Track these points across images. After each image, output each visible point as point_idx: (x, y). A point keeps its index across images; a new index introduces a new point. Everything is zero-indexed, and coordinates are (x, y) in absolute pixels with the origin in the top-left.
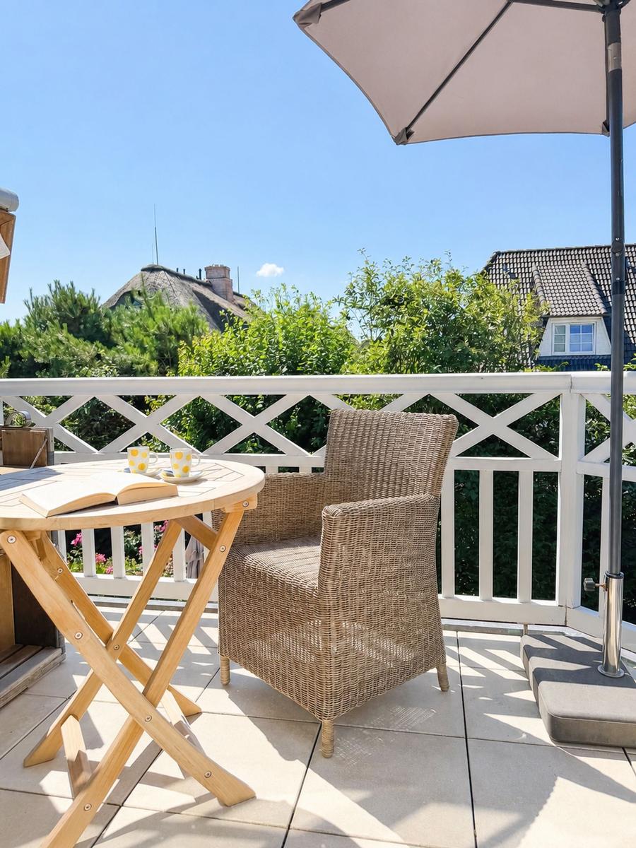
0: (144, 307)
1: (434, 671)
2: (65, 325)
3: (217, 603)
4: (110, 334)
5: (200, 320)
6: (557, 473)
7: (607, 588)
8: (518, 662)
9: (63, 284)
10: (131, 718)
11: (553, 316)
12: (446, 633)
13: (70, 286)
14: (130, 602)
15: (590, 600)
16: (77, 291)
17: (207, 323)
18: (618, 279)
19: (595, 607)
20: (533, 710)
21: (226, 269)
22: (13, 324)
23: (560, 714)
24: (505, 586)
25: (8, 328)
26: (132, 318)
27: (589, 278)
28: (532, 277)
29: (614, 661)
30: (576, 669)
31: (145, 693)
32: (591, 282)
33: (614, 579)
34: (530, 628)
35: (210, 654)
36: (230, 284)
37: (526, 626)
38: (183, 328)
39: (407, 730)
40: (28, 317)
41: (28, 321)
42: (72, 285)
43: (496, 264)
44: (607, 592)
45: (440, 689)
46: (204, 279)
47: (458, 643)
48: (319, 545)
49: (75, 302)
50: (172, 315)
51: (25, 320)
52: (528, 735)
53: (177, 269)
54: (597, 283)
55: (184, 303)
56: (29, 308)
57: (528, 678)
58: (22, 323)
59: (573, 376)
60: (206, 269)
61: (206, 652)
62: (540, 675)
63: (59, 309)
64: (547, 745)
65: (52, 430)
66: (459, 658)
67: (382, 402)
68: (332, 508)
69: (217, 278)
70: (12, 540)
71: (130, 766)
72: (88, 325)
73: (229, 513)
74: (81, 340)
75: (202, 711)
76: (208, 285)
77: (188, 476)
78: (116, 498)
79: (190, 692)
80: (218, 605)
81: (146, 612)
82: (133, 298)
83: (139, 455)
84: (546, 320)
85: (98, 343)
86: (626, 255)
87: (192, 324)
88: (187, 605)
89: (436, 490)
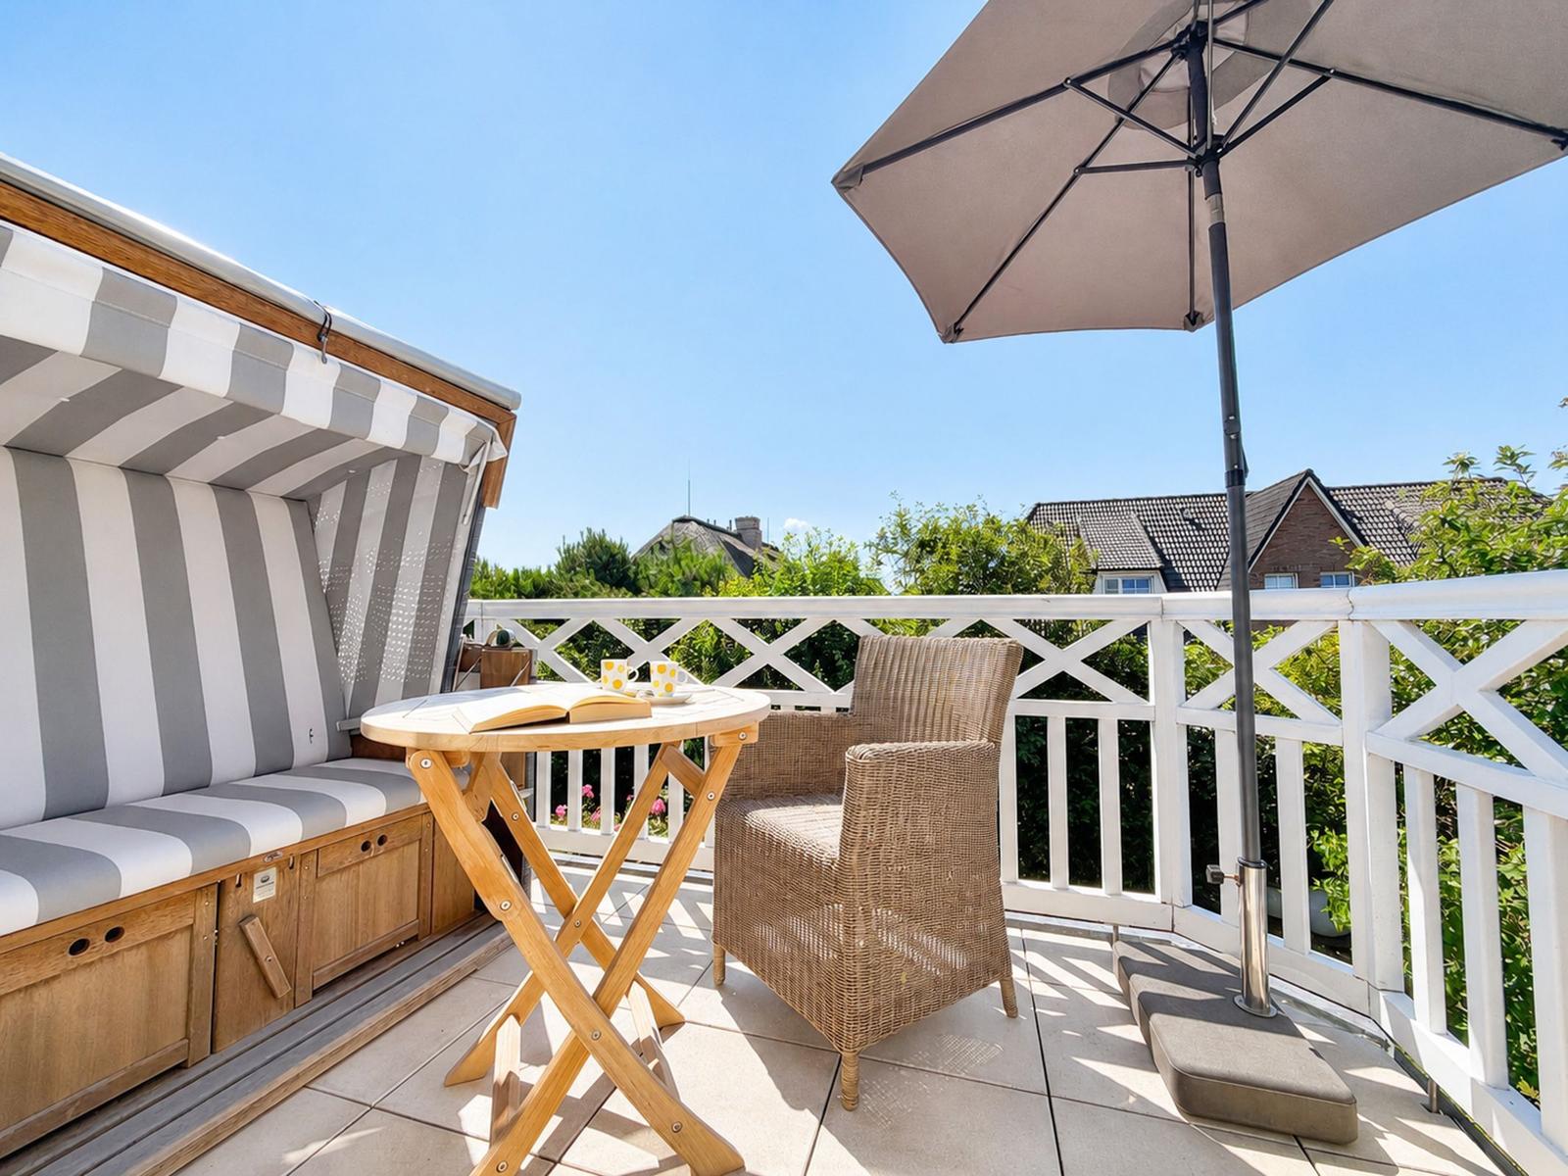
0: (672, 555)
1: (997, 985)
2: (591, 570)
3: (711, 872)
4: (636, 581)
5: (727, 567)
6: (1148, 723)
7: (1241, 880)
8: (1112, 979)
9: (595, 532)
10: (574, 1034)
11: (1103, 570)
12: (1011, 932)
13: (601, 534)
14: (599, 862)
15: (1206, 895)
16: (607, 538)
17: (734, 569)
18: (1236, 467)
19: (1215, 908)
20: (1145, 1057)
21: (756, 520)
22: (544, 571)
23: (1189, 1070)
24: (1085, 869)
25: (540, 575)
26: (659, 566)
27: (1141, 530)
29: (1260, 993)
30: (1203, 998)
31: (595, 997)
32: (1144, 534)
33: (1250, 869)
34: (1121, 930)
35: (704, 938)
36: (759, 535)
37: (1116, 927)
38: (708, 575)
39: (963, 1075)
40: (559, 563)
41: (558, 567)
42: (603, 533)
43: (1037, 516)
44: (1241, 888)
45: (1004, 1012)
46: (734, 529)
47: (1025, 945)
48: (841, 804)
49: (605, 548)
50: (699, 563)
51: (556, 566)
52: (1139, 1097)
53: (708, 520)
54: (1150, 535)
55: (713, 552)
56: (561, 555)
57: (1130, 1005)
58: (553, 569)
59: (1164, 598)
60: (737, 520)
61: (699, 935)
62: (1150, 1005)
63: (588, 555)
64: (1173, 1120)
65: (537, 651)
66: (1029, 969)
67: (924, 627)
68: (859, 749)
69: (748, 528)
70: (426, 763)
71: (579, 1096)
72: (615, 572)
73: (721, 747)
74: (607, 585)
75: (686, 1019)
76: (738, 536)
77: (671, 696)
78: (568, 714)
79: (671, 991)
80: (713, 874)
81: (619, 877)
82: (662, 548)
83: (615, 669)
84: (1095, 572)
85: (624, 590)
86: (1180, 506)
87: (719, 572)
88: (662, 872)
89: (995, 736)
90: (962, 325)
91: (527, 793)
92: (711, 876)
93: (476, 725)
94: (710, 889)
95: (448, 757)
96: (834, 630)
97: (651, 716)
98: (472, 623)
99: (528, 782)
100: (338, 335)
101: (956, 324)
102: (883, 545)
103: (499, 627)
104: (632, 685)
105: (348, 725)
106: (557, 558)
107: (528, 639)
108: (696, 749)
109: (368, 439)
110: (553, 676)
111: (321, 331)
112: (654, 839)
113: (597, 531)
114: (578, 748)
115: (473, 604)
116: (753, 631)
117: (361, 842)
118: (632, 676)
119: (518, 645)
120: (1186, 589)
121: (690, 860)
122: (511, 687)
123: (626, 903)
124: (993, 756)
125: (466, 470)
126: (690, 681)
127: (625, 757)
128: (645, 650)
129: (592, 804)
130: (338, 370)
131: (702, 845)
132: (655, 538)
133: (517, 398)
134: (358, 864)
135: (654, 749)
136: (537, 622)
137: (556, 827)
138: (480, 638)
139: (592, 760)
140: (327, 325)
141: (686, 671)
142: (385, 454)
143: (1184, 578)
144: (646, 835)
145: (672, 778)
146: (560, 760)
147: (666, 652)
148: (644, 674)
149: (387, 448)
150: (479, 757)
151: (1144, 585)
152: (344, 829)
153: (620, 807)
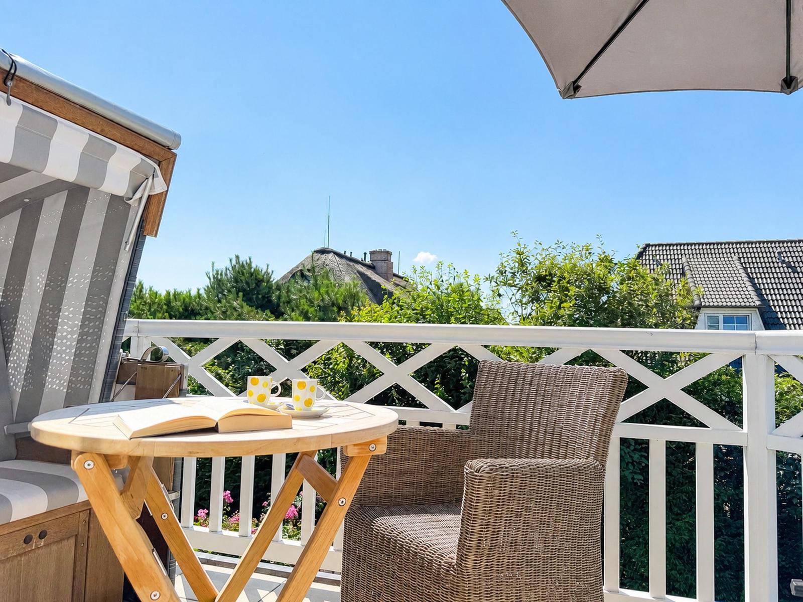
0: (312, 282)
2: (241, 294)
4: (278, 305)
5: (361, 295)
6: (741, 448)
9: (242, 259)
11: (705, 307)
13: (248, 261)
14: (238, 562)
16: (254, 265)
17: (367, 297)
21: (388, 253)
25: (190, 297)
26: (301, 291)
27: (741, 271)
28: (683, 268)
32: (744, 275)
36: (390, 266)
38: (345, 301)
40: (208, 287)
41: (208, 291)
42: (250, 259)
43: (646, 255)
46: (368, 261)
48: (459, 513)
49: (252, 274)
50: (336, 290)
51: (205, 290)
53: (345, 252)
54: (749, 276)
55: (349, 280)
56: (209, 278)
58: (202, 292)
59: (760, 335)
60: (371, 253)
63: (236, 281)
65: (186, 367)
68: (477, 463)
69: (381, 260)
70: (89, 465)
72: (260, 296)
73: (352, 457)
74: (254, 308)
76: (372, 267)
77: (310, 410)
78: (217, 424)
81: (255, 576)
82: (303, 276)
83: (259, 385)
84: (699, 308)
85: (268, 312)
86: (779, 250)
87: (353, 298)
88: (295, 572)
89: (602, 455)
90: (580, 83)
91: (173, 496)
92: (339, 577)
93: (134, 432)
94: (338, 589)
95: (109, 460)
96: (456, 354)
97: (292, 428)
98: (129, 339)
99: (176, 486)
100: (22, 79)
101: (574, 82)
102: (504, 278)
103: (153, 345)
104: (274, 400)
105: (18, 429)
106: (207, 283)
107: (178, 355)
108: (328, 459)
109: (43, 173)
110: (200, 390)
111: (8, 75)
112: (287, 542)
113: (243, 259)
114: (223, 456)
115: (131, 324)
116: (382, 353)
117: (24, 534)
118: (274, 391)
119: (170, 360)
120: (782, 327)
121: (320, 562)
122: (163, 399)
123: (261, 600)
124: (600, 475)
125: (129, 202)
126: (327, 398)
127: (264, 465)
128: (286, 368)
129: (232, 508)
130: (20, 111)
131: (332, 549)
132: (297, 267)
133: (177, 138)
134: (20, 555)
135: (291, 458)
136: (188, 340)
137: (198, 528)
138: (136, 353)
139: (233, 467)
140: (12, 71)
141: (322, 389)
142: (58, 185)
143: (780, 316)
144: (281, 538)
145: (307, 485)
146: (204, 466)
147: (304, 370)
148: (286, 389)
149: (59, 181)
150: (135, 460)
151: (743, 322)
152: (9, 523)
153: (258, 512)
